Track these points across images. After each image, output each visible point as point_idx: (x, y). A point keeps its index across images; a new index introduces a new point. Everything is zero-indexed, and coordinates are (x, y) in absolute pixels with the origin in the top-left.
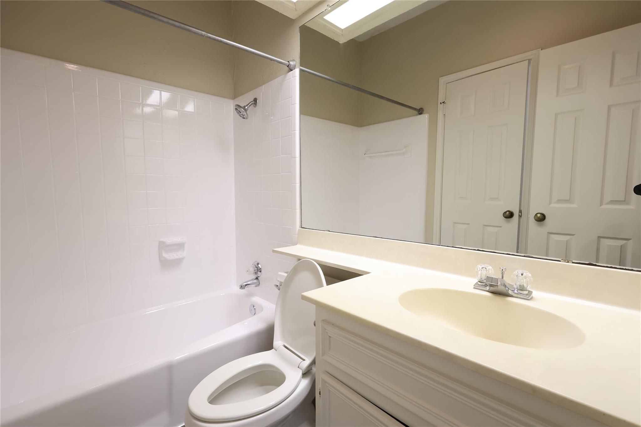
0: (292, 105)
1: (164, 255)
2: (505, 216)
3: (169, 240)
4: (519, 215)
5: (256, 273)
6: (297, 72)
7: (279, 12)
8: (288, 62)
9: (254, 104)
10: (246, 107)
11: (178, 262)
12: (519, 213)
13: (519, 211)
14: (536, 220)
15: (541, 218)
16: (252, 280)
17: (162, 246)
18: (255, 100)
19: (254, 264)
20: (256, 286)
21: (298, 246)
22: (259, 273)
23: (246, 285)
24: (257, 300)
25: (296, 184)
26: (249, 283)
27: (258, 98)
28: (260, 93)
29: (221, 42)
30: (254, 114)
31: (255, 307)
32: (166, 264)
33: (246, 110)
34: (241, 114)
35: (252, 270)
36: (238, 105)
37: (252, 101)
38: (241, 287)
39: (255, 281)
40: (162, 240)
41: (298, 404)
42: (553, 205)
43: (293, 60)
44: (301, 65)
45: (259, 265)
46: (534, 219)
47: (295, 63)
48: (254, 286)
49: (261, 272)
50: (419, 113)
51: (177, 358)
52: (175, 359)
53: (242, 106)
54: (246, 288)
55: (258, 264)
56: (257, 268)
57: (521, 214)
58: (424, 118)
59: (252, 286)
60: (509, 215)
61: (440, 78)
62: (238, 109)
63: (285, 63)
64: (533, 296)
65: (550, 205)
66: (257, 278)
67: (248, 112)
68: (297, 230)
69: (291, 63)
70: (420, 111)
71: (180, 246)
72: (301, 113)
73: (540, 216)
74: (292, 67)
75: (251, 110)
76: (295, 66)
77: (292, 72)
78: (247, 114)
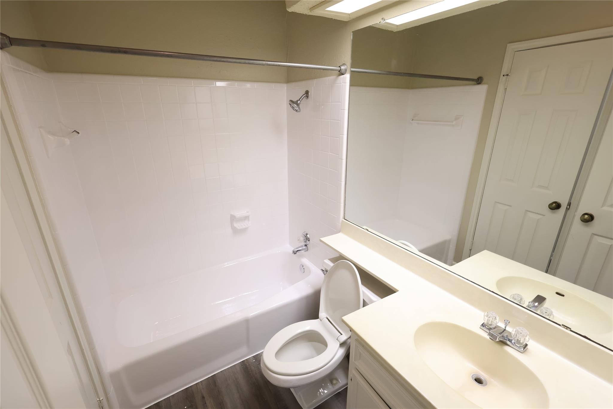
0: (341, 110)
1: (236, 225)
2: (551, 207)
3: (238, 214)
4: (567, 208)
5: (305, 241)
6: (347, 75)
7: (332, 19)
8: (340, 67)
9: (306, 96)
11: (244, 230)
12: (568, 205)
13: (568, 203)
14: (582, 221)
15: (588, 219)
16: (302, 246)
17: (233, 219)
18: (307, 92)
19: (304, 234)
20: (305, 251)
21: (340, 235)
22: (308, 242)
23: (298, 251)
24: (305, 261)
25: (341, 182)
26: (300, 249)
27: (309, 90)
28: (313, 86)
30: (306, 106)
31: (304, 267)
32: (236, 232)
33: (298, 105)
34: (294, 109)
35: (302, 239)
36: (291, 100)
37: (304, 94)
38: (294, 252)
39: (305, 247)
40: (232, 213)
42: (605, 208)
43: (344, 64)
44: (352, 68)
45: (308, 236)
46: (580, 219)
47: (346, 67)
48: (304, 251)
49: (309, 241)
50: (478, 82)
51: (251, 315)
52: (250, 315)
53: (294, 100)
54: (298, 253)
55: (307, 234)
56: (305, 237)
57: (569, 207)
58: (482, 89)
59: (302, 251)
60: (556, 206)
61: (508, 45)
62: (292, 105)
63: (336, 69)
64: (528, 348)
65: (602, 207)
66: (306, 245)
67: (300, 106)
68: (341, 220)
69: (343, 68)
70: (479, 81)
71: (247, 218)
73: (587, 217)
74: (343, 71)
75: (303, 104)
76: (346, 70)
77: (342, 76)
78: (299, 108)
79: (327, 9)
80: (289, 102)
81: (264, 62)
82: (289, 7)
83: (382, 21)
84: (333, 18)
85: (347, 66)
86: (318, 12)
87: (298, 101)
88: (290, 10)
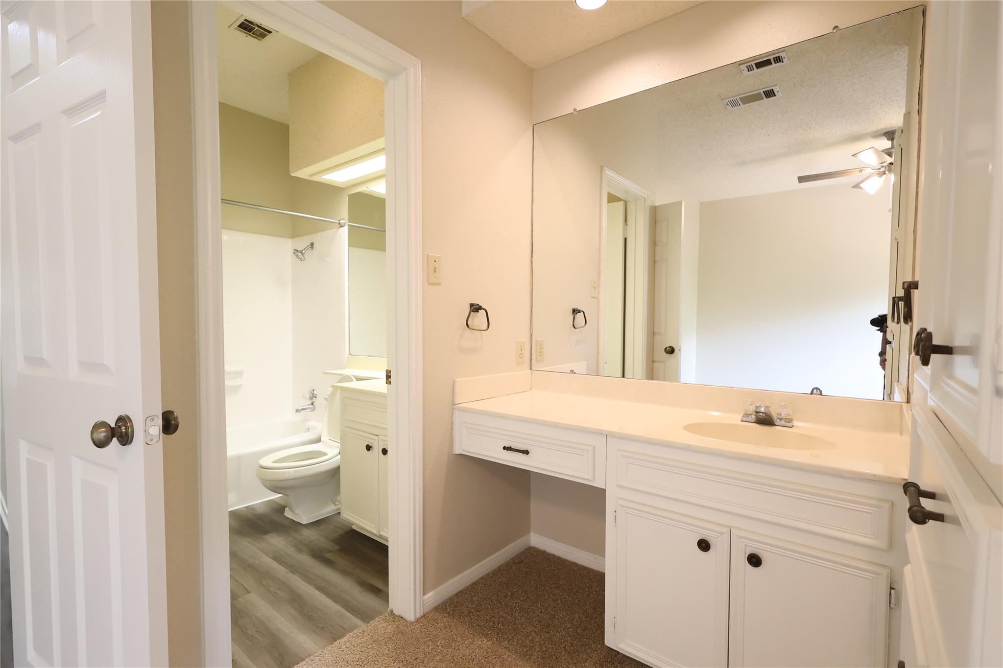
5: (311, 399)
6: (346, 228)
8: (340, 221)
9: (311, 247)
10: (303, 251)
11: (237, 388)
16: (308, 405)
18: (312, 244)
19: (310, 390)
20: (312, 411)
21: (346, 370)
22: (314, 398)
23: (302, 409)
24: (312, 422)
25: (345, 319)
26: (304, 407)
27: (313, 242)
28: (317, 238)
29: (283, 213)
30: (310, 255)
31: (309, 429)
33: (303, 254)
34: (299, 257)
35: (308, 395)
36: (295, 250)
37: (309, 246)
38: (297, 411)
39: (311, 406)
41: (335, 466)
43: (342, 219)
44: (349, 222)
45: (315, 392)
49: (316, 398)
53: (299, 250)
54: (302, 413)
55: (314, 390)
56: (313, 394)
59: (309, 410)
62: (296, 254)
63: (337, 222)
66: (312, 404)
68: (346, 357)
69: (342, 221)
71: (240, 373)
72: (349, 245)
74: (342, 224)
75: (308, 253)
76: (345, 224)
77: (342, 228)
78: (304, 256)
79: (323, 177)
80: (293, 251)
81: (270, 209)
82: (292, 173)
83: (367, 189)
84: (331, 184)
85: (345, 220)
86: (316, 178)
87: (302, 250)
88: (293, 175)
